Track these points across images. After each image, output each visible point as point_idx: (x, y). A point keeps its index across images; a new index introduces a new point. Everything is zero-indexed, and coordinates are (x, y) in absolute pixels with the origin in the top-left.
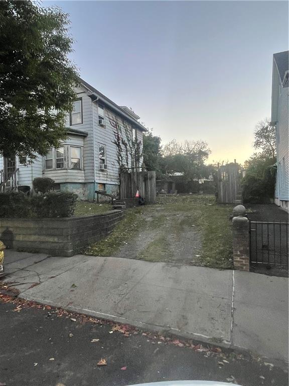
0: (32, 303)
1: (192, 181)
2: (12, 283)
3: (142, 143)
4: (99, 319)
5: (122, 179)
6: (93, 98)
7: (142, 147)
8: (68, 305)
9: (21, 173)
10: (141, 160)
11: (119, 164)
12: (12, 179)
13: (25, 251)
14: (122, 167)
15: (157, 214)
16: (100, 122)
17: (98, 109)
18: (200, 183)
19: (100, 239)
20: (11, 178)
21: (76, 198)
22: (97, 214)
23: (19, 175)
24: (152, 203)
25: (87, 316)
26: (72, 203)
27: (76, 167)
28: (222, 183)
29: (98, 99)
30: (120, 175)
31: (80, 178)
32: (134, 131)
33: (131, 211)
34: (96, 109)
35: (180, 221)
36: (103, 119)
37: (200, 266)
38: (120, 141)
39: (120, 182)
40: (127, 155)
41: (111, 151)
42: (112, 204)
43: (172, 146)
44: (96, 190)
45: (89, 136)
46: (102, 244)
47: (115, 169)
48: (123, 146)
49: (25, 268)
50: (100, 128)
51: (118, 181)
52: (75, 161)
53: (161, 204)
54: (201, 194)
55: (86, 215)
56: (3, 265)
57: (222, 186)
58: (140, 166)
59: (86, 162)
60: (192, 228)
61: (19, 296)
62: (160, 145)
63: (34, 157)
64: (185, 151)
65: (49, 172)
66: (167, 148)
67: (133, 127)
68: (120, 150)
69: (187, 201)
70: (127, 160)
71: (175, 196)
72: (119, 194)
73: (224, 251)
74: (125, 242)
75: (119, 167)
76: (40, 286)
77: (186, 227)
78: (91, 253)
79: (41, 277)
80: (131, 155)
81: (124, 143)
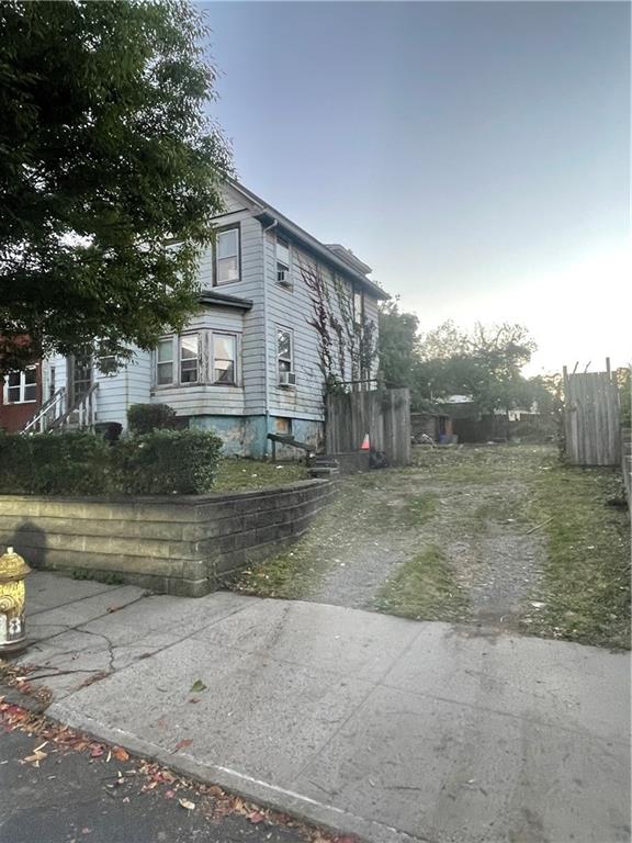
0: (78, 735)
1: (492, 416)
2: (39, 668)
3: (376, 325)
4: (263, 806)
5: (331, 408)
6: (265, 221)
7: (375, 335)
8: (178, 747)
9: (103, 393)
10: (375, 364)
11: (324, 371)
12: (84, 408)
13: (92, 579)
14: (330, 378)
15: (416, 491)
16: (281, 276)
17: (275, 248)
18: (512, 419)
19: (278, 552)
20: (81, 405)
21: (218, 447)
22: (270, 487)
23: (98, 397)
24: (401, 463)
25: (228, 793)
26: (205, 461)
27: (226, 379)
28: (574, 415)
29: (276, 222)
30: (325, 398)
31: (233, 404)
32: (358, 297)
33: (351, 483)
34: (271, 247)
35: (474, 508)
36: (287, 269)
37: (552, 637)
38: (327, 321)
39: (326, 414)
40: (341, 352)
41: (304, 343)
42: (308, 466)
43: (443, 335)
44: (269, 432)
45: (254, 308)
46: (282, 563)
47: (315, 385)
48: (332, 333)
49: (81, 625)
50: (279, 291)
51: (321, 412)
52: (225, 366)
53: (422, 466)
54: (517, 445)
55: (244, 491)
56: (21, 618)
57: (574, 423)
58: (372, 378)
59: (246, 368)
60: (508, 527)
61: (48, 712)
62: (417, 333)
63: (127, 353)
64: (475, 345)
65: (165, 392)
66: (433, 340)
67: (355, 290)
68: (326, 341)
69: (485, 461)
70: (342, 364)
71: (454, 449)
72: (323, 443)
73: (611, 593)
74: (337, 561)
75: (323, 380)
76: (108, 682)
77: (492, 524)
78: (252, 589)
79: (118, 653)
80: (352, 353)
81: (334, 325)
